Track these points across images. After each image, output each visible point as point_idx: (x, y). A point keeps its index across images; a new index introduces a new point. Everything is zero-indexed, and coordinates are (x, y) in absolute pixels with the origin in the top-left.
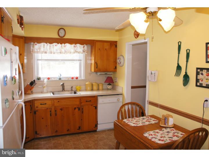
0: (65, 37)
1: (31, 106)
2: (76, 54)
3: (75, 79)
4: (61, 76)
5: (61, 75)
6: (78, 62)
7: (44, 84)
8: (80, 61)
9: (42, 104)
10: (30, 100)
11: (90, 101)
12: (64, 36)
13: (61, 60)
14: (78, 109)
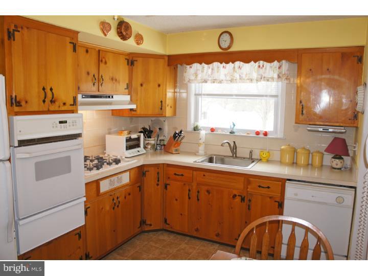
0: (232, 49)
1: (158, 173)
2: (263, 83)
3: (261, 136)
4: (235, 127)
5: (234, 125)
6: (272, 101)
7: (200, 139)
8: (276, 98)
9: (177, 173)
10: (159, 164)
11: (268, 187)
12: (229, 47)
13: (236, 95)
14: (240, 198)
